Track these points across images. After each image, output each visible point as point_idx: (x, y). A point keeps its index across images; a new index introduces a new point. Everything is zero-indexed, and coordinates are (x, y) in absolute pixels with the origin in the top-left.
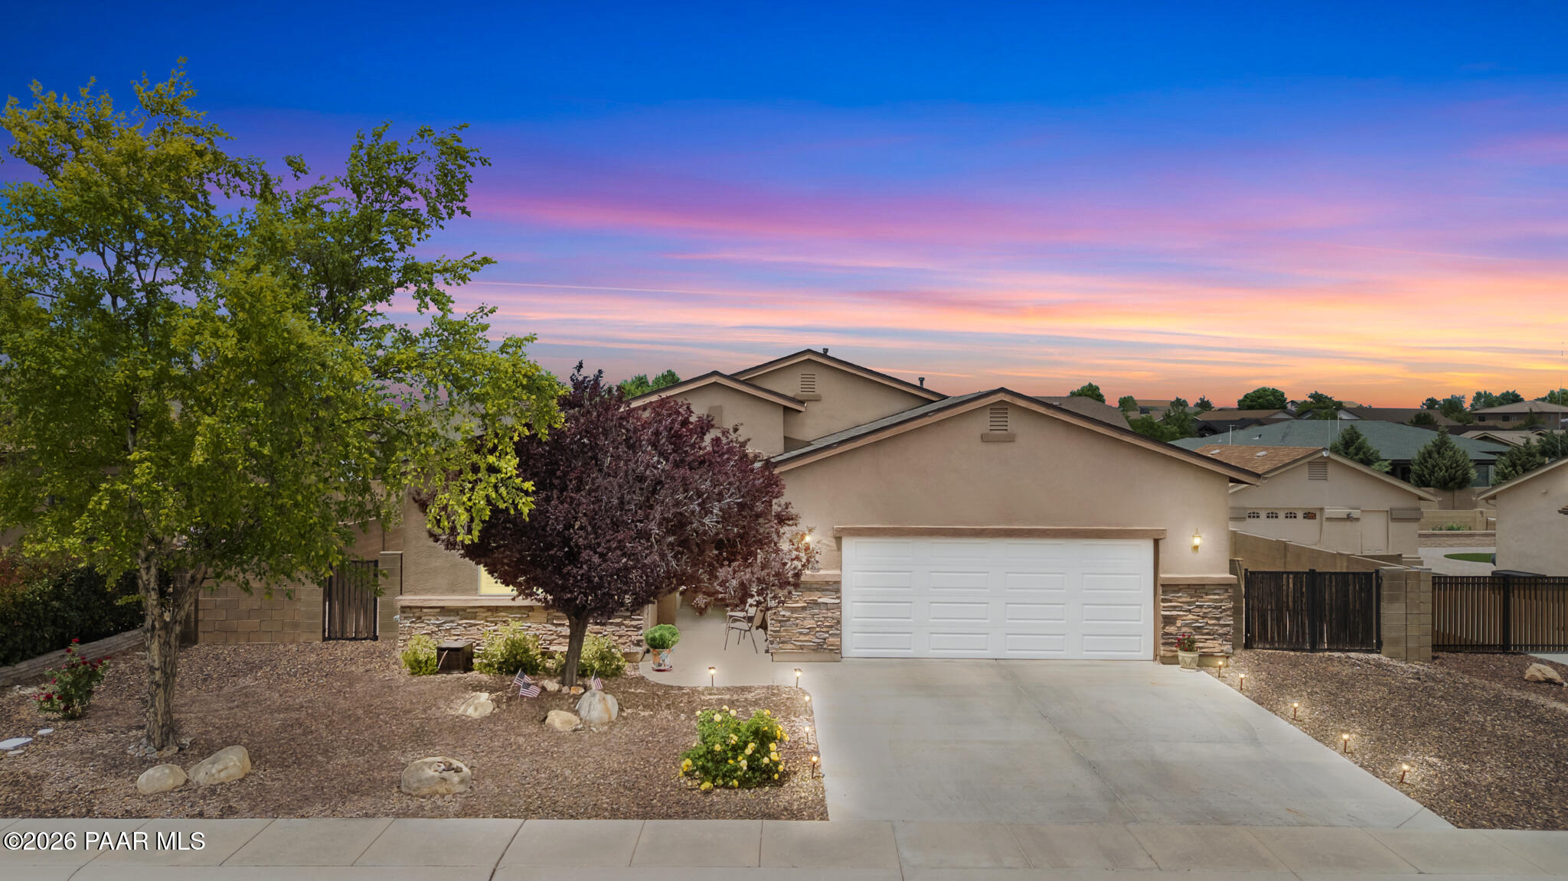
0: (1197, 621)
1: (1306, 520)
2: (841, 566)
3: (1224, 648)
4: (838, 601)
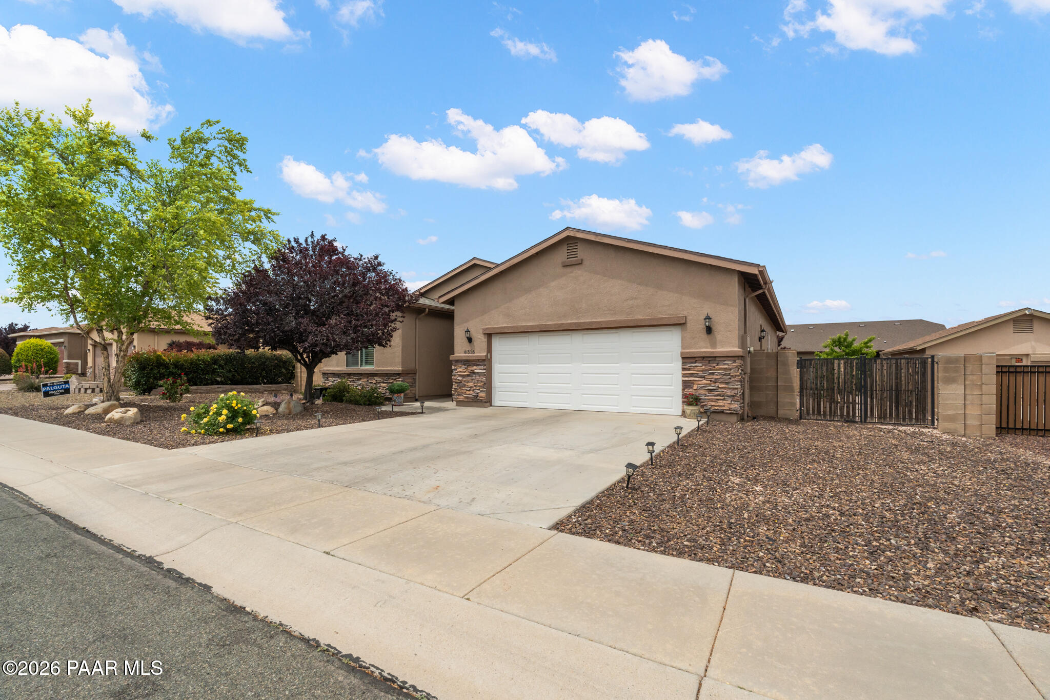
0: (710, 385)
2: (489, 350)
3: (733, 407)
4: (484, 371)
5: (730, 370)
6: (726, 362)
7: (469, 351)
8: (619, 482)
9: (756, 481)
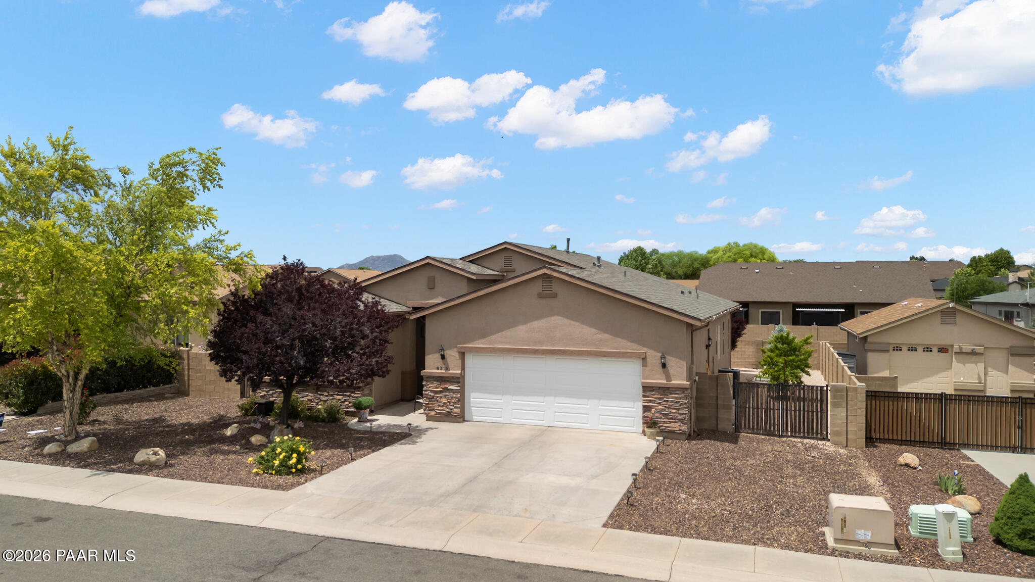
0: (664, 410)
1: (940, 353)
2: (463, 368)
3: (682, 428)
4: (459, 388)
5: (680, 398)
6: (677, 392)
7: (441, 367)
8: (621, 500)
9: (694, 496)
